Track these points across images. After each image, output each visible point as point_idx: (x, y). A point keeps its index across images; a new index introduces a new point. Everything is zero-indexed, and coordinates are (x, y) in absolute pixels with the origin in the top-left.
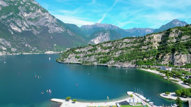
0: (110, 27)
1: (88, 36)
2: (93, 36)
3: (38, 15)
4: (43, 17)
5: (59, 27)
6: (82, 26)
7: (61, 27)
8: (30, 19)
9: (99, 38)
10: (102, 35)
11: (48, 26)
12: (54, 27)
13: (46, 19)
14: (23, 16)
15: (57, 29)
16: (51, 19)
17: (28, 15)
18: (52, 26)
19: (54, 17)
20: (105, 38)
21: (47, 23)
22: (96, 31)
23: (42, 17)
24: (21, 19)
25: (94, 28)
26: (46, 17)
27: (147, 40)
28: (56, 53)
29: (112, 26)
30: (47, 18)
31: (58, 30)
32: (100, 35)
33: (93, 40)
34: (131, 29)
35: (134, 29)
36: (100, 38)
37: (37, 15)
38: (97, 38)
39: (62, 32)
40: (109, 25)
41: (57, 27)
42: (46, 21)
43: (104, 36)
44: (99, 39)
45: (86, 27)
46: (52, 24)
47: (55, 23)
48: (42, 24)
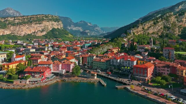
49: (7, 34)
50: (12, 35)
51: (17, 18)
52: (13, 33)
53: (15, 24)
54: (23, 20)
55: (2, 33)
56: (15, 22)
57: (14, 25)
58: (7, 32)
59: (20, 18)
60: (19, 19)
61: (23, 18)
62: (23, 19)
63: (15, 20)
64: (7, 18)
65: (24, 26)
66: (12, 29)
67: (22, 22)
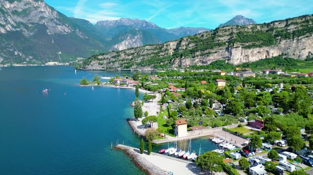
0: (144, 25)
1: (109, 39)
2: (117, 40)
3: (28, 6)
4: (36, 8)
5: (63, 24)
6: (97, 23)
7: (66, 26)
8: (15, 13)
9: (125, 42)
10: (131, 39)
11: (44, 23)
12: (54, 25)
13: (41, 12)
14: (5, 8)
15: (60, 29)
16: (49, 13)
17: (12, 6)
18: (50, 24)
19: (53, 9)
20: (135, 42)
21: (42, 18)
22: (122, 31)
23: (34, 9)
24: (3, 13)
25: (118, 27)
26: (40, 10)
27: (165, 47)
28: (63, 64)
29: (146, 22)
30: (43, 10)
31: (62, 30)
32: (127, 37)
33: (116, 46)
34: (176, 28)
35: (182, 28)
36: (127, 43)
37: (25, 5)
38: (123, 42)
39: (67, 33)
40: (141, 21)
41: (59, 25)
42: (41, 15)
43: (134, 40)
44: (125, 45)
45: (105, 24)
46: (52, 20)
47: (56, 18)
48: (36, 20)
49: (274, 56)
50: (284, 57)
51: (291, 21)
52: (285, 55)
53: (289, 34)
54: (304, 24)
55: (265, 55)
56: (288, 31)
57: (286, 36)
58: (274, 53)
59: (299, 21)
60: (297, 23)
61: (304, 20)
62: (304, 22)
63: (287, 26)
64: (272, 25)
65: (307, 37)
66: (283, 46)
67: (303, 30)
